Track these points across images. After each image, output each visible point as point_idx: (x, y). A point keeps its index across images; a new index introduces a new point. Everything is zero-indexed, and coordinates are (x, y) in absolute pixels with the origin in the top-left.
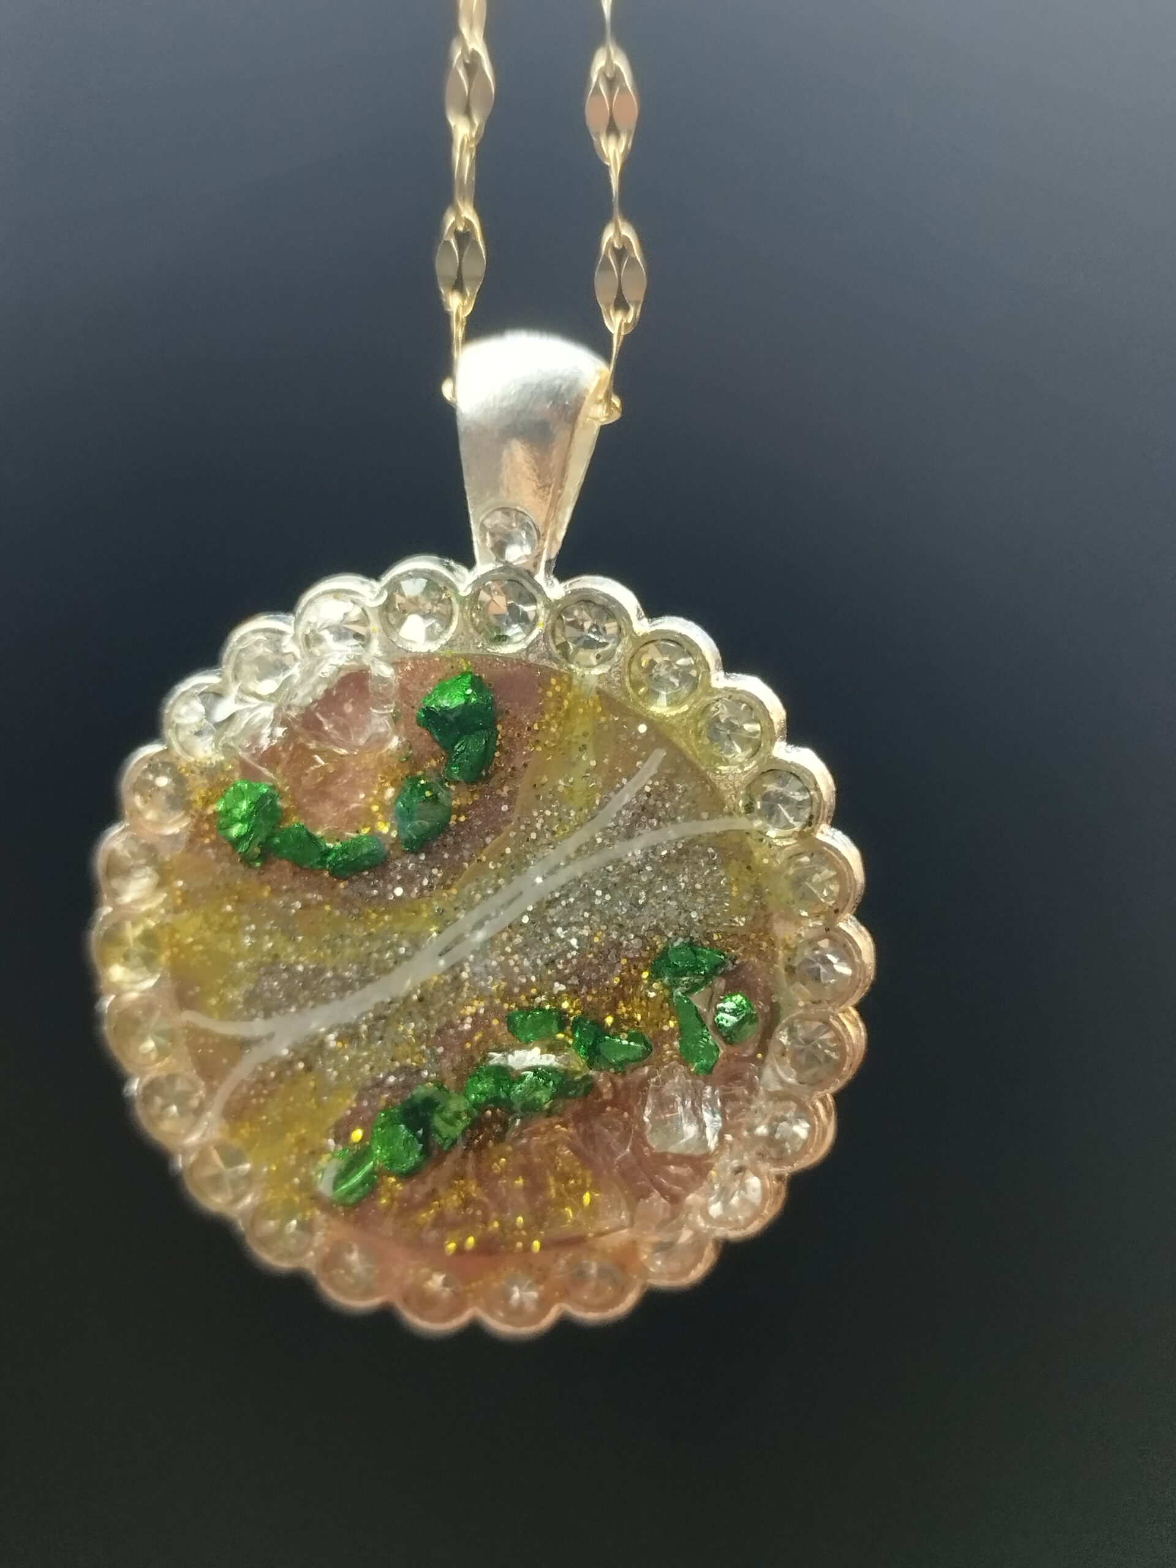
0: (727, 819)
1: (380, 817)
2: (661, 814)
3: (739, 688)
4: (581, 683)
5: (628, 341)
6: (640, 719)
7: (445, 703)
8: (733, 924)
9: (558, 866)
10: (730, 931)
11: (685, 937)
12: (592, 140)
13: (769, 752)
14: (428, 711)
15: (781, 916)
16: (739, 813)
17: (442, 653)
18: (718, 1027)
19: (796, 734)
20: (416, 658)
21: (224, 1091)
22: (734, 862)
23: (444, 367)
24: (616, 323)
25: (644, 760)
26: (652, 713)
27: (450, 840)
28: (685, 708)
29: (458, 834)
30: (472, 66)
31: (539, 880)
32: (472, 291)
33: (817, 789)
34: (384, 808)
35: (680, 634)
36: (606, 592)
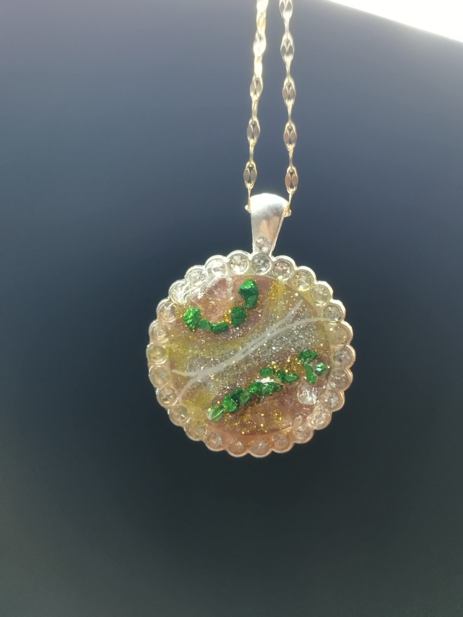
0: (318, 318)
1: (227, 318)
2: (301, 317)
3: (322, 284)
4: (281, 283)
5: (293, 196)
6: (296, 292)
7: (246, 287)
8: (320, 346)
9: (274, 331)
10: (319, 347)
11: (307, 349)
12: (285, 144)
13: (329, 301)
14: (241, 290)
15: (332, 344)
16: (322, 317)
17: (245, 275)
18: (316, 372)
19: (335, 297)
20: (237, 276)
21: (183, 391)
22: (320, 329)
23: (246, 202)
24: (291, 191)
25: (297, 303)
26: (299, 291)
27: (245, 324)
28: (308, 289)
29: (247, 322)
30: (254, 125)
31: (269, 335)
32: (253, 182)
33: (342, 310)
34: (228, 315)
35: (307, 270)
36: (287, 259)
